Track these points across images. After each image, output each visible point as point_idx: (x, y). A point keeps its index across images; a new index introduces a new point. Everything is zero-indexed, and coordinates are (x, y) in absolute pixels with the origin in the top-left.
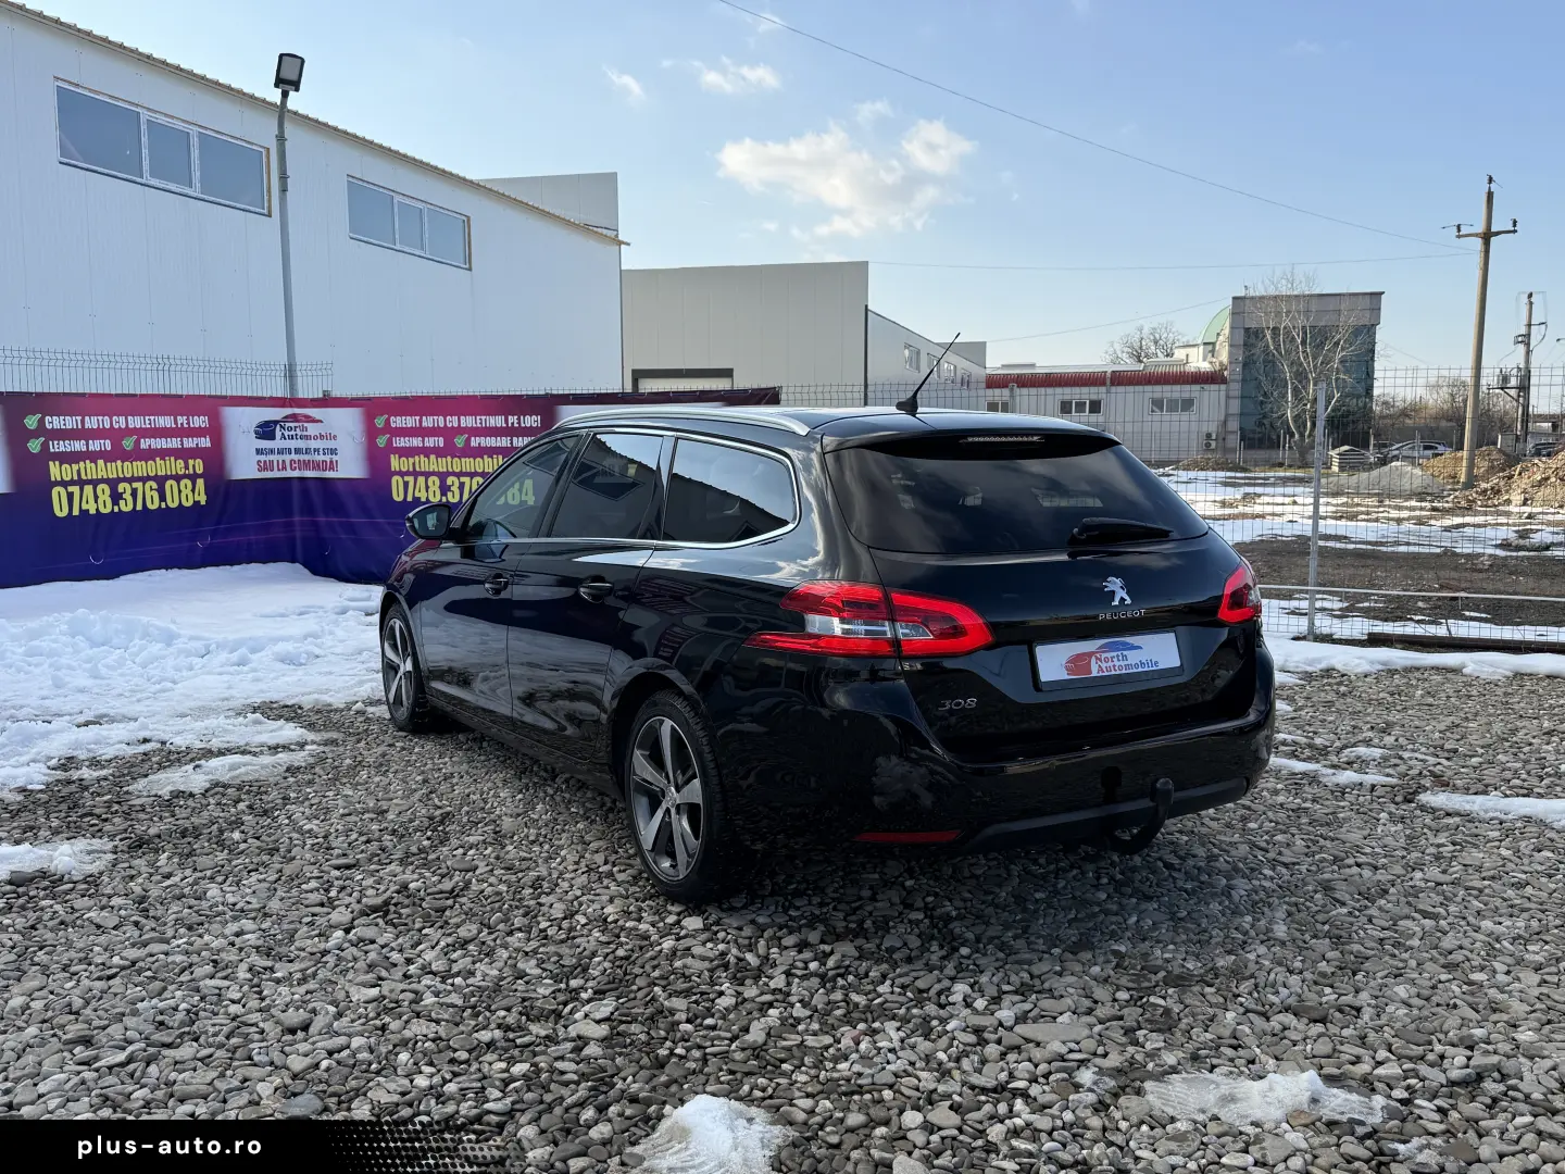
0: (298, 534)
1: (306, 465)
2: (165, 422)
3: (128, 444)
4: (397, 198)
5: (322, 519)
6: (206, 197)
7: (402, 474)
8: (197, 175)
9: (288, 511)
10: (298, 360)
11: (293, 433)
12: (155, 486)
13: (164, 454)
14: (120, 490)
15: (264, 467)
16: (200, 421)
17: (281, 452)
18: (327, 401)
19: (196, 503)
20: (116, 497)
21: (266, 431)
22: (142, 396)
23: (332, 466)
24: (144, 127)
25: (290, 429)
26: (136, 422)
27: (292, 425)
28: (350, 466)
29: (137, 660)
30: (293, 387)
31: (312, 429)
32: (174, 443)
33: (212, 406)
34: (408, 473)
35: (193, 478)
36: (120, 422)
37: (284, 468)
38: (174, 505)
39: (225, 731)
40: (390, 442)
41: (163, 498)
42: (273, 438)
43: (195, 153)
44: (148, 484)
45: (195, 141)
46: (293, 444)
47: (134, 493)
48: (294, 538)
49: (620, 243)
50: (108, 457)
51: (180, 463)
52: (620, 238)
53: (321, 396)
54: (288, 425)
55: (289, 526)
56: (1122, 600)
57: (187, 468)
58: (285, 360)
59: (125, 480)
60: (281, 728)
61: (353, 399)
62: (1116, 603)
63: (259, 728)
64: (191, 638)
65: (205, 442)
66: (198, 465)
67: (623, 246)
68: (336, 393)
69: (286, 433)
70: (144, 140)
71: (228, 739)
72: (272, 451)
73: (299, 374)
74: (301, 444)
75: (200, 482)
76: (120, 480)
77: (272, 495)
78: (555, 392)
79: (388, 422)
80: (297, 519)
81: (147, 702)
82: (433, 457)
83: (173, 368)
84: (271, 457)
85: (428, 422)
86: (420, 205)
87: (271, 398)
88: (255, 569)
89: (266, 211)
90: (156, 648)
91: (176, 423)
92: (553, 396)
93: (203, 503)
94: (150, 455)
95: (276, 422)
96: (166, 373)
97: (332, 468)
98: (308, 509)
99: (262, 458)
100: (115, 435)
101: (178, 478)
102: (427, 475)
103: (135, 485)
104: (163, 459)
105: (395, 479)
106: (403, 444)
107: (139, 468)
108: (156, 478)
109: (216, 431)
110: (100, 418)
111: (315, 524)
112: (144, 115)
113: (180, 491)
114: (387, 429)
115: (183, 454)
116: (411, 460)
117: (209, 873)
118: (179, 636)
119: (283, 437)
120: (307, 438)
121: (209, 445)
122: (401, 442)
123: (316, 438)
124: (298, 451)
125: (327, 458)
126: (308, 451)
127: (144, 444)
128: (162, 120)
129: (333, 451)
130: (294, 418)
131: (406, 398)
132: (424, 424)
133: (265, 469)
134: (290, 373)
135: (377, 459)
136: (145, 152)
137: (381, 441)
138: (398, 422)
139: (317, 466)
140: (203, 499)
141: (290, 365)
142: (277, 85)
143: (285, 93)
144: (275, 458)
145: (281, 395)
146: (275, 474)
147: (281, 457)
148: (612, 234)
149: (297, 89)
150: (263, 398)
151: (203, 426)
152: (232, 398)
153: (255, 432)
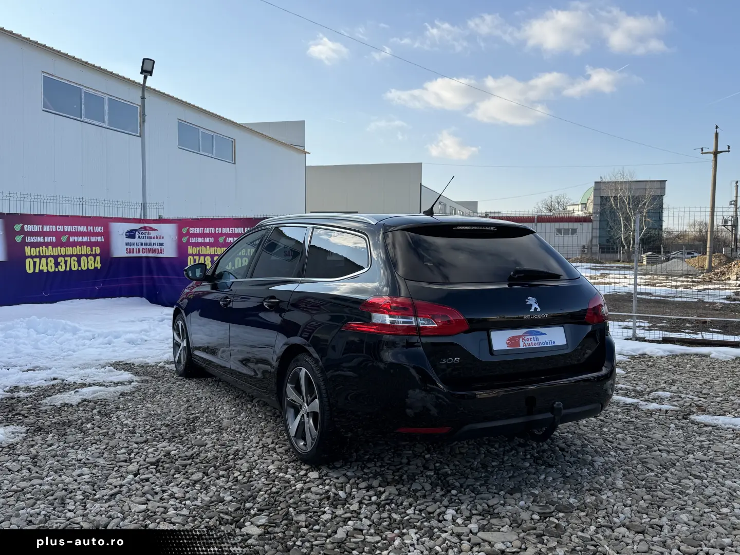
0: (144, 283)
1: (149, 251)
2: (82, 229)
3: (64, 239)
4: (201, 130)
5: (155, 276)
6: (111, 128)
7: (193, 255)
8: (107, 117)
9: (140, 273)
10: (148, 201)
11: (144, 235)
12: (76, 259)
13: (81, 244)
14: (59, 260)
15: (129, 251)
16: (99, 229)
17: (138, 244)
18: (161, 221)
19: (96, 268)
20: (57, 264)
21: (131, 234)
22: (71, 216)
23: (161, 251)
24: (83, 95)
25: (142, 234)
26: (68, 229)
27: (144, 232)
28: (169, 251)
29: (58, 341)
30: (145, 214)
31: (153, 234)
32: (86, 239)
33: (105, 222)
34: (196, 255)
35: (95, 256)
36: (60, 228)
37: (139, 252)
38: (85, 268)
39: (95, 375)
40: (188, 240)
41: (79, 265)
42: (134, 238)
43: (107, 107)
44: (73, 258)
45: (107, 102)
46: (143, 241)
47: (66, 262)
48: (142, 286)
49: (306, 153)
50: (54, 245)
51: (89, 249)
52: (306, 150)
53: (158, 218)
54: (141, 232)
55: (141, 280)
56: (536, 309)
57: (92, 251)
58: (141, 201)
59: (61, 256)
60: (121, 374)
61: (172, 220)
62: (532, 310)
63: (111, 374)
64: (86, 331)
65: (101, 239)
66: (97, 250)
68: (165, 217)
69: (141, 236)
70: (83, 101)
71: (95, 379)
72: (133, 244)
73: (148, 207)
74: (148, 241)
75: (98, 258)
76: (59, 256)
77: (132, 265)
79: (188, 230)
80: (144, 276)
81: (59, 361)
82: (208, 247)
83: (87, 203)
84: (132, 247)
85: (207, 230)
86: (213, 134)
87: (134, 219)
88: (123, 300)
89: (139, 135)
90: (68, 336)
91: (87, 229)
93: (99, 268)
94: (74, 244)
95: (136, 230)
96: (84, 206)
97: (161, 253)
98: (150, 272)
99: (128, 247)
100: (58, 235)
101: (87, 256)
102: (205, 255)
103: (66, 258)
104: (80, 246)
105: (190, 257)
106: (194, 241)
107: (69, 251)
108: (76, 256)
109: (107, 234)
110: (51, 226)
111: (152, 278)
112: (84, 90)
113: (88, 262)
114: (188, 234)
115: (91, 244)
116: (198, 248)
117: (71, 444)
118: (79, 330)
119: (139, 237)
120: (151, 238)
121: (103, 240)
123: (154, 238)
124: (146, 244)
125: (159, 247)
126: (150, 244)
127: (72, 239)
128: (92, 92)
129: (162, 244)
130: (145, 228)
131: (198, 219)
132: (205, 232)
133: (130, 252)
134: (144, 207)
135: (182, 248)
136: (83, 106)
137: (184, 240)
138: (193, 230)
139: (155, 251)
140: (99, 266)
141: (144, 204)
142: (141, 73)
143: (145, 78)
144: (135, 247)
145: (139, 217)
146: (135, 255)
147: (138, 247)
148: (302, 148)
149: (151, 75)
150: (130, 219)
151: (100, 231)
152: (115, 218)
153: (126, 235)
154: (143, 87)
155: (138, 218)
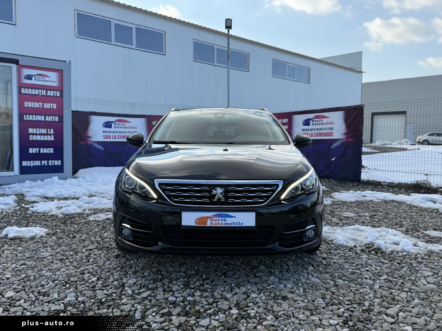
4: (287, 64)
6: (231, 68)
24: (215, 50)
49: (362, 72)
52: (362, 71)
67: (363, 73)
70: (215, 53)
78: (292, 111)
86: (295, 66)
89: (248, 71)
92: (291, 112)
112: (216, 47)
128: (220, 48)
136: (215, 56)
142: (226, 28)
143: (228, 31)
148: (359, 70)
149: (231, 29)
154: (228, 36)
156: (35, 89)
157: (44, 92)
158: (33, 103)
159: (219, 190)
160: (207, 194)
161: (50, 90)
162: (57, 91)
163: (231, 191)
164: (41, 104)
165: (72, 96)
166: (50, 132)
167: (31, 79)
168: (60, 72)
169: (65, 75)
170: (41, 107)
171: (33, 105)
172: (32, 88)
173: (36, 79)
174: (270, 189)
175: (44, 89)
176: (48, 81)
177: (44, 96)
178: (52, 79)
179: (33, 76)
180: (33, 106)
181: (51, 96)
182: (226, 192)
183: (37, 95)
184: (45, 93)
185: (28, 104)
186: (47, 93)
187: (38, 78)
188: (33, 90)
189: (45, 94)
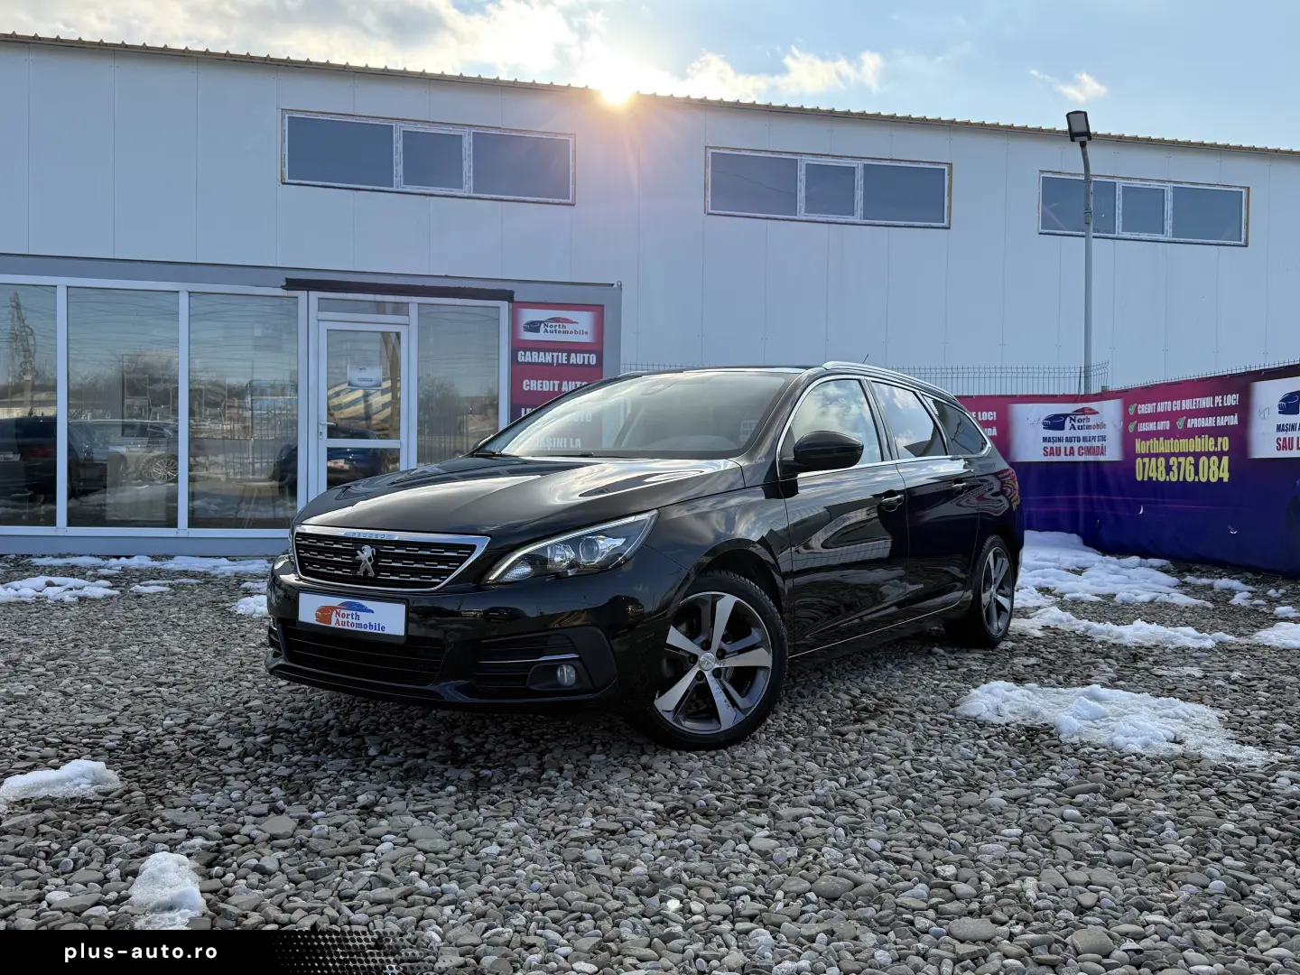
0: (1081, 509)
1: (1089, 451)
5: (1096, 497)
6: (1178, 240)
7: (1142, 456)
9: (1073, 490)
10: (1094, 362)
11: (1082, 424)
15: (1050, 452)
16: (988, 416)
17: (1069, 440)
18: (1103, 395)
21: (1055, 423)
23: (1102, 451)
24: (1119, 193)
25: (1078, 421)
27: (1082, 417)
28: (1113, 454)
30: (1087, 385)
31: (1093, 420)
33: (1001, 405)
34: (1146, 455)
37: (1071, 453)
40: (1136, 427)
42: (1063, 429)
45: (1169, 195)
46: (1081, 433)
48: (1077, 514)
53: (1101, 391)
54: (1078, 417)
55: (1074, 502)
58: (1080, 364)
61: (1118, 392)
65: (993, 431)
68: (1110, 387)
69: (1076, 424)
72: (1060, 440)
74: (1086, 433)
77: (1057, 476)
79: (1136, 409)
80: (1081, 496)
82: (1162, 439)
84: (1057, 445)
85: (1163, 407)
87: (1064, 396)
89: (1243, 242)
92: (1250, 372)
95: (1066, 416)
97: (1102, 453)
98: (1088, 488)
99: (1049, 445)
102: (1157, 456)
105: (1139, 460)
106: (1144, 429)
109: (1003, 423)
111: (1092, 501)
114: (1136, 416)
116: (1148, 443)
119: (1073, 427)
120: (1089, 427)
122: (1144, 427)
123: (1094, 427)
124: (1085, 439)
125: (1100, 444)
126: (1089, 439)
129: (1104, 438)
130: (1082, 411)
131: (1147, 387)
132: (1161, 409)
133: (1052, 454)
135: (1128, 440)
136: (1119, 213)
137: (1131, 428)
138: (1143, 409)
139: (1092, 451)
141: (1086, 367)
144: (1062, 445)
145: (1074, 391)
146: (1063, 458)
147: (1069, 445)
150: (1055, 396)
151: (991, 419)
152: (1022, 396)
153: (1044, 424)
155: (1072, 393)
156: (545, 351)
157: (563, 358)
158: (539, 382)
159: (366, 553)
160: (347, 559)
161: (576, 352)
162: (590, 352)
163: (386, 555)
164: (557, 383)
165: (622, 362)
166: (574, 443)
167: (537, 330)
168: (598, 309)
169: (608, 314)
170: (556, 389)
171: (539, 385)
172: (539, 351)
173: (549, 329)
174: (455, 554)
175: (562, 351)
176: (571, 332)
177: (562, 364)
178: (581, 326)
179: (541, 322)
180: (539, 389)
181: (577, 365)
182: (377, 557)
183: (548, 364)
184: (565, 358)
185: (530, 385)
186: (568, 359)
187: (551, 326)
188: (542, 354)
189: (565, 362)
